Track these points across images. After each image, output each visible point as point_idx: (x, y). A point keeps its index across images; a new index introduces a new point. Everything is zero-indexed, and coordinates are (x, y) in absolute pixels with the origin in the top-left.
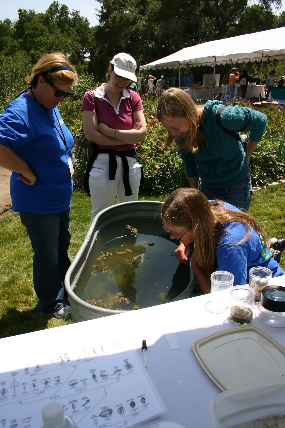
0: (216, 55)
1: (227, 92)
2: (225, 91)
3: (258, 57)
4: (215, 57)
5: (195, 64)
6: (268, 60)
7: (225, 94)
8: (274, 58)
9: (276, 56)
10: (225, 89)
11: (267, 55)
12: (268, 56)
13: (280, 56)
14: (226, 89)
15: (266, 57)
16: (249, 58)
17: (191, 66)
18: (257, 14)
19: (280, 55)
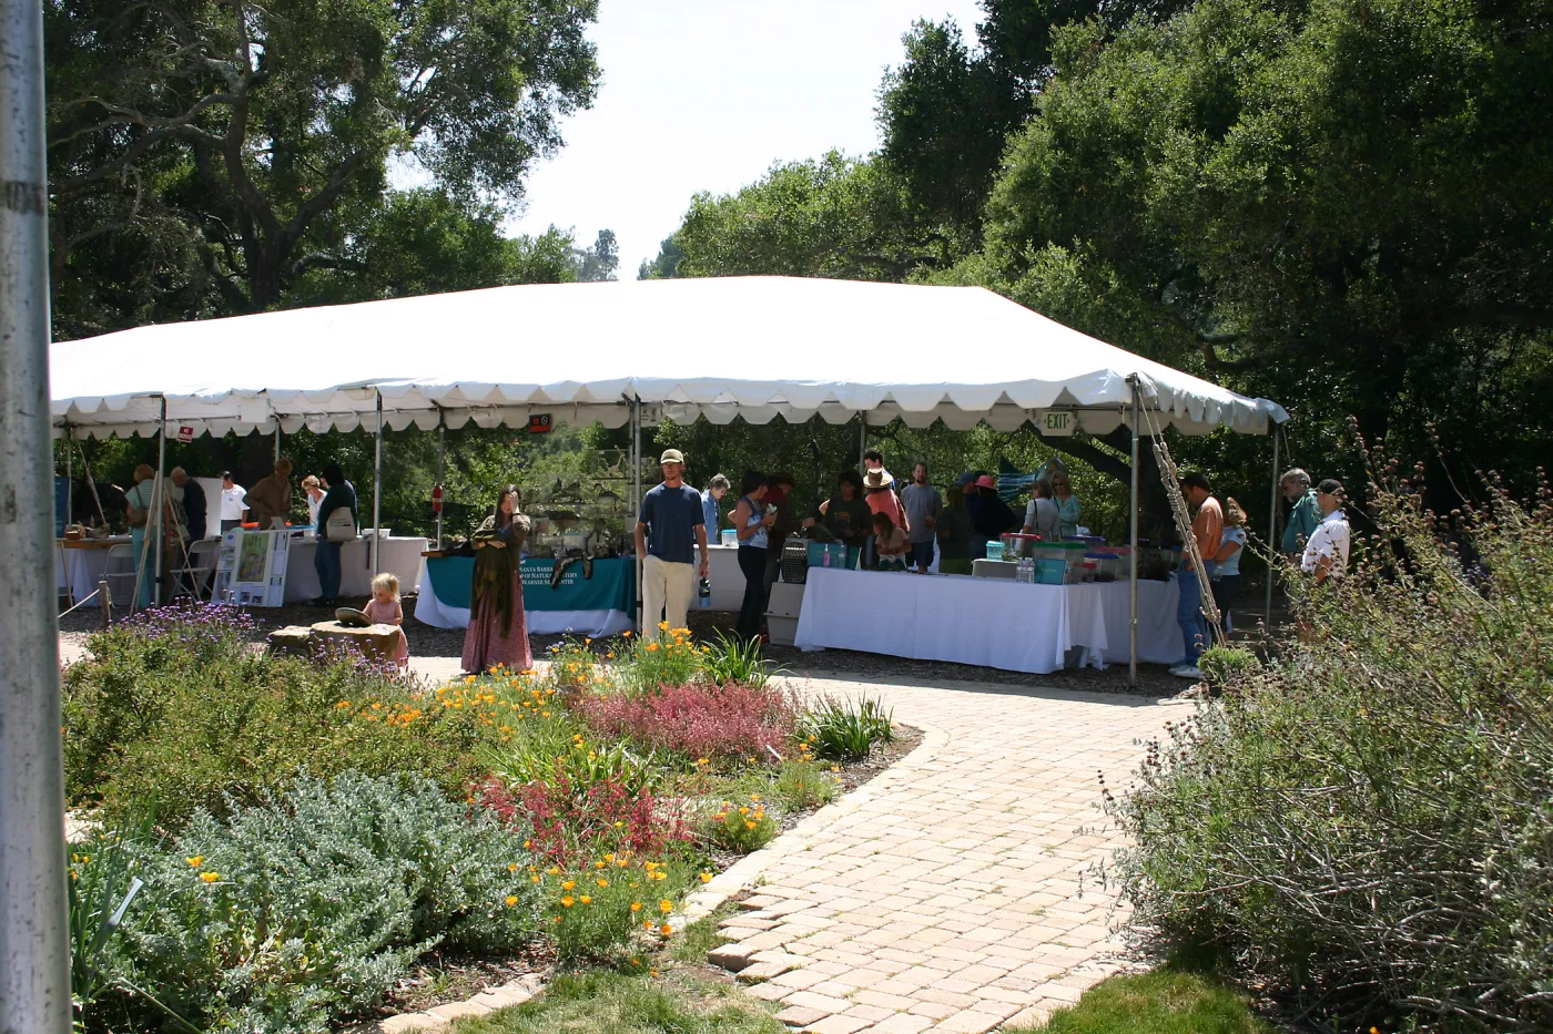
0: (168, 389)
1: (242, 566)
2: (230, 563)
3: (399, 410)
4: (164, 401)
5: (103, 424)
6: (443, 424)
7: (229, 574)
8: (467, 419)
9: (472, 407)
10: (232, 550)
11: (434, 402)
12: (440, 409)
13: (491, 410)
14: (238, 554)
15: (430, 409)
16: (358, 413)
17: (84, 435)
18: (433, 230)
19: (491, 407)
